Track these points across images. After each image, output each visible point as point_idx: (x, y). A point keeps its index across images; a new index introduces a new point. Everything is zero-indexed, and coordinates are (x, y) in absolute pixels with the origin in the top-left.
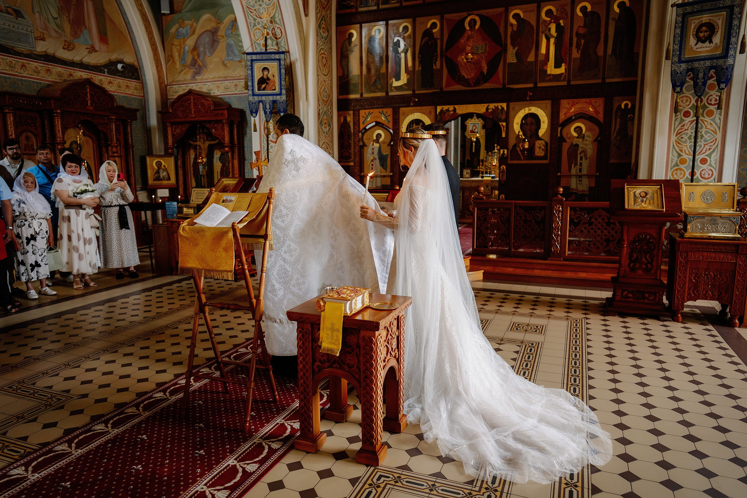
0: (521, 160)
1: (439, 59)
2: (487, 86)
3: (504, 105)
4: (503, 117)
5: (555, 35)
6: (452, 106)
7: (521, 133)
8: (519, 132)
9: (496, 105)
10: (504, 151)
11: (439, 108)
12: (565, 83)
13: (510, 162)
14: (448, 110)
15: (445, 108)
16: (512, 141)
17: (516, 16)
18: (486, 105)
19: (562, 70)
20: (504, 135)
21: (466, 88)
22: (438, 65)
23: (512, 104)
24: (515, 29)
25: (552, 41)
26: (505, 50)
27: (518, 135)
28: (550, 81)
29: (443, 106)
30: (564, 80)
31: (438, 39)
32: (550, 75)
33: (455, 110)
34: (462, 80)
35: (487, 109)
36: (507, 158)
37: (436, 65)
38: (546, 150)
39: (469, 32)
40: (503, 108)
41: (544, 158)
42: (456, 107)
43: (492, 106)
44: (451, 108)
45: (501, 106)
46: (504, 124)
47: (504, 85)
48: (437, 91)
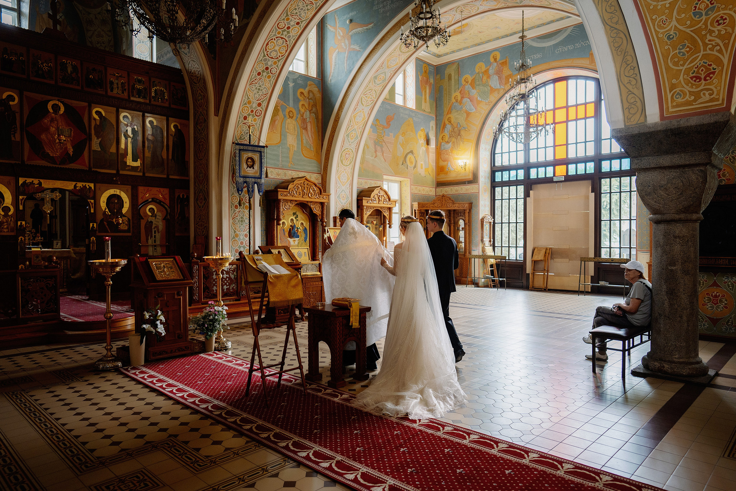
0: (108, 232)
1: (18, 131)
2: (73, 166)
3: (92, 185)
4: (91, 195)
5: (132, 136)
6: (38, 180)
7: (107, 210)
8: (105, 209)
9: (84, 184)
10: (93, 225)
11: (21, 181)
12: (141, 174)
13: (98, 234)
14: (32, 183)
15: (29, 180)
16: (100, 217)
17: (97, 113)
18: (74, 183)
19: (138, 164)
20: (92, 211)
21: (51, 165)
22: (17, 137)
23: (98, 185)
24: (98, 123)
25: (129, 140)
26: (90, 139)
27: (105, 211)
28: (128, 170)
29: (26, 179)
30: (140, 171)
31: (17, 112)
32: (129, 166)
33: (40, 184)
34: (46, 157)
35: (75, 186)
36: (96, 230)
37: (14, 136)
38: (129, 225)
39: (53, 115)
40: (90, 188)
41: (128, 231)
42: (42, 181)
43: (80, 185)
44: (36, 181)
45: (89, 186)
46: (92, 201)
47: (90, 168)
48: (17, 162)
